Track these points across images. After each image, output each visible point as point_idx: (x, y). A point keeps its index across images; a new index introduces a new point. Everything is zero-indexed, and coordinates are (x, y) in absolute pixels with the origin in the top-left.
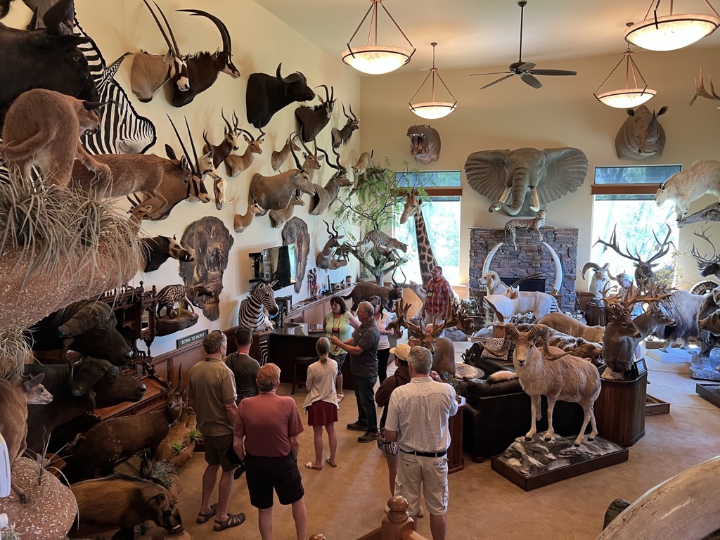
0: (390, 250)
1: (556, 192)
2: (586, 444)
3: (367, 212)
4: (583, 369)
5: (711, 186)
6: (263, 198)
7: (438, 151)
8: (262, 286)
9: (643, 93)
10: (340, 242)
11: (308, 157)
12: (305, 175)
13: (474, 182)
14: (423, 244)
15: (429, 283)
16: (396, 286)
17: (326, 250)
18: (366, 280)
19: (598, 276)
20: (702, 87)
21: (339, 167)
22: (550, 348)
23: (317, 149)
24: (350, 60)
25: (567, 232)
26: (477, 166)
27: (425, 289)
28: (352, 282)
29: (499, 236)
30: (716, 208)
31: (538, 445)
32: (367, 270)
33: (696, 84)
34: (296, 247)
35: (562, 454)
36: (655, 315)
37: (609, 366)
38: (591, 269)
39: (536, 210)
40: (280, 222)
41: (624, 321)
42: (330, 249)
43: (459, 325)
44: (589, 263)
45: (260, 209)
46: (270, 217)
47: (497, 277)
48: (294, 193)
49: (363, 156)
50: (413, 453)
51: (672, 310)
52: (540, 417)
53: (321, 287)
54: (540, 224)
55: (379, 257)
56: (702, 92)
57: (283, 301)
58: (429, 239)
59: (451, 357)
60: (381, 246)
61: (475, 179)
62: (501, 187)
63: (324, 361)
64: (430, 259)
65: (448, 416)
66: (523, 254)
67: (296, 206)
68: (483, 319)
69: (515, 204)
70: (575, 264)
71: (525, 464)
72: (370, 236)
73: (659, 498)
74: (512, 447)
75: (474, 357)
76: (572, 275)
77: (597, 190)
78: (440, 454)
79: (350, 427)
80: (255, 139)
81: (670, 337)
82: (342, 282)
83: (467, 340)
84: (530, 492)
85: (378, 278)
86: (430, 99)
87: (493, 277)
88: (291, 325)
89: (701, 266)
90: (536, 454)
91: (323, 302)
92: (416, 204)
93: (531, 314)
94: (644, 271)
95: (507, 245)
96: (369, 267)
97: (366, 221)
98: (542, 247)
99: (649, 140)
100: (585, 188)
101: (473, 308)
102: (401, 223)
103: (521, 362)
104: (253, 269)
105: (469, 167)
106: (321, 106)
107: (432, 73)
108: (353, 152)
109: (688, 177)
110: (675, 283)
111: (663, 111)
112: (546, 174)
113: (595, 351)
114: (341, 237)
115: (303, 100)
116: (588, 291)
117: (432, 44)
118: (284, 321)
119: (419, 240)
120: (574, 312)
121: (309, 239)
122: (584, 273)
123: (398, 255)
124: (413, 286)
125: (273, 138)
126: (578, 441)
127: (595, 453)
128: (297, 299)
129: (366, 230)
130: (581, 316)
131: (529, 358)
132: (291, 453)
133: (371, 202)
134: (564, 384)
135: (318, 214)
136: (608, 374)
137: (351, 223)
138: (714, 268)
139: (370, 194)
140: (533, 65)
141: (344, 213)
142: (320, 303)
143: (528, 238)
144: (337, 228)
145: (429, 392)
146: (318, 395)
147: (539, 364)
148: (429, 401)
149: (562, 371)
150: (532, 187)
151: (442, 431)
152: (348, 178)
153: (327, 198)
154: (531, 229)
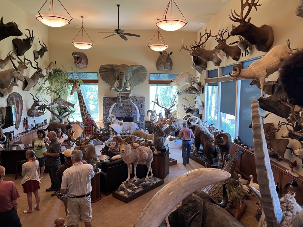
0: (66, 107)
1: (136, 83)
2: (149, 180)
3: (54, 90)
4: (147, 151)
5: (187, 81)
7: (87, 63)
9: (164, 46)
10: (40, 104)
11: (20, 63)
12: (19, 71)
13: (103, 77)
14: (82, 104)
15: (85, 121)
16: (70, 123)
17: (33, 108)
18: (55, 121)
19: (152, 115)
20: (183, 46)
21: (38, 68)
22: (134, 144)
23: (25, 59)
24: (40, 19)
25: (141, 98)
26: (104, 71)
27: (84, 124)
28: (47, 123)
29: (115, 100)
30: (189, 89)
31: (131, 184)
32: (55, 116)
33: (181, 44)
34: (16, 106)
35: (140, 186)
36: (171, 128)
37: (156, 149)
38: (150, 112)
39: (128, 89)
40: (5, 94)
41: (160, 131)
42: (35, 107)
43: (97, 138)
44: (149, 110)
47: (115, 117)
48: (13, 80)
49: (50, 63)
50: (74, 197)
51: (177, 126)
52: (131, 172)
53: (31, 126)
54: (130, 95)
55: (60, 111)
56: (183, 47)
57: (9, 134)
58: (85, 102)
59: (94, 152)
60: (62, 105)
61: (103, 76)
62: (115, 80)
64: (85, 110)
65: (90, 178)
66: (124, 107)
67: (14, 87)
68: (109, 135)
69: (120, 87)
70: (144, 110)
71: (126, 192)
72: (56, 101)
73: (158, 197)
74: (121, 186)
75: (105, 151)
76: (143, 115)
77: (151, 82)
78: (87, 195)
79: (47, 190)
81: (177, 136)
82: (42, 123)
83: (103, 144)
84: (128, 203)
85: (61, 120)
86: (82, 41)
87: (113, 117)
88: (14, 145)
89: (185, 110)
90: (130, 188)
91: (32, 133)
93: (129, 131)
94: (168, 112)
95: (118, 103)
96: (56, 115)
97: (53, 94)
98: (132, 104)
99: (167, 64)
100: (146, 81)
101: (105, 130)
102: (71, 94)
103: (123, 151)
105: (101, 71)
106: (27, 39)
107: (82, 30)
108: (45, 62)
109: (180, 78)
110: (178, 117)
111: (171, 53)
112: (132, 75)
113: (151, 143)
114: (41, 101)
115: (17, 35)
116: (149, 121)
117: (81, 17)
118: (9, 144)
119: (80, 102)
120: (144, 129)
121: (23, 103)
122: (147, 114)
123: (71, 110)
124: (78, 123)
126: (146, 180)
127: (152, 183)
128: (16, 132)
129: (54, 98)
130: (147, 130)
131: (126, 149)
132: (13, 208)
133: (56, 85)
134: (140, 158)
135: (28, 90)
136: (156, 152)
137: (46, 95)
138: (189, 110)
139: (55, 81)
140: (124, 31)
141: (42, 90)
142: (30, 134)
143: (125, 101)
144: (38, 97)
145: (81, 169)
146: (28, 177)
147: (130, 151)
148: (81, 173)
149: (139, 153)
150: (126, 80)
151: (88, 185)
152: (43, 74)
153: (32, 83)
154: (127, 97)
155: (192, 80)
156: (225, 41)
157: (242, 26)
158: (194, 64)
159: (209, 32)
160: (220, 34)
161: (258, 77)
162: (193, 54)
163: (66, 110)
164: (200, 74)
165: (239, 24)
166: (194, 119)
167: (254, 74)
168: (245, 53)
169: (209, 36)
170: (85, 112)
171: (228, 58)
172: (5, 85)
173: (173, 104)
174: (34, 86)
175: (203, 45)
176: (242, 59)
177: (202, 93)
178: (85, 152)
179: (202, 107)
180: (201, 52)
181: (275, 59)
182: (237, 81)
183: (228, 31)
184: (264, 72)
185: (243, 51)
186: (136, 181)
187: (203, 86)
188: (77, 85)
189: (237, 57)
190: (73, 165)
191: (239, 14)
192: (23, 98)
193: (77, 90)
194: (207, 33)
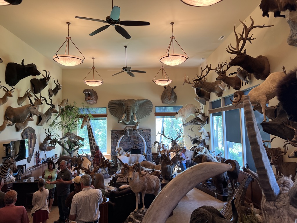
0: (76, 141)
1: (142, 115)
3: (65, 125)
4: (154, 179)
5: (192, 113)
6: (12, 117)
7: (96, 99)
8: (10, 159)
9: (168, 80)
10: (52, 138)
11: (37, 100)
12: (35, 107)
14: (91, 137)
16: (79, 156)
17: (45, 142)
18: (65, 155)
20: (186, 80)
21: (52, 105)
24: (56, 59)
25: (147, 130)
26: (112, 106)
28: (58, 157)
29: (122, 133)
30: (194, 120)
31: (139, 214)
32: (65, 151)
33: (184, 79)
34: (29, 140)
36: (178, 157)
37: (164, 178)
38: (157, 144)
39: (136, 121)
40: (21, 129)
41: (167, 159)
42: (47, 141)
43: (105, 166)
44: (156, 142)
45: (10, 122)
46: (16, 126)
47: (122, 149)
48: (28, 115)
49: (63, 101)
52: (140, 202)
53: (42, 160)
54: (137, 128)
55: (71, 144)
56: (186, 81)
57: (21, 167)
60: (72, 139)
61: (112, 111)
62: (122, 114)
63: (42, 190)
65: (99, 204)
66: (132, 140)
67: (29, 122)
68: (117, 168)
69: (128, 120)
70: (151, 142)
71: (134, 222)
72: (66, 135)
74: (129, 217)
75: (113, 183)
76: (150, 147)
77: (157, 115)
78: (96, 222)
79: (55, 222)
80: (9, 91)
82: (53, 157)
83: (110, 177)
85: (70, 154)
86: (93, 78)
87: (121, 149)
88: (26, 178)
89: (192, 140)
90: (138, 218)
91: (43, 167)
92: (87, 120)
95: (126, 136)
96: (66, 149)
97: (65, 128)
98: (139, 136)
99: (171, 97)
100: (152, 114)
101: (113, 163)
103: (131, 178)
104: (5, 152)
105: (110, 106)
106: (43, 79)
107: (93, 69)
108: (58, 99)
109: (185, 110)
111: (175, 87)
112: (138, 109)
113: (159, 173)
114: (53, 135)
115: (35, 75)
116: (156, 153)
117: (93, 58)
118: (21, 177)
119: (89, 136)
120: (152, 161)
121: (36, 137)
122: (154, 145)
123: (80, 143)
124: (87, 156)
125: (19, 91)
128: (28, 166)
129: (65, 133)
130: (154, 162)
131: (134, 176)
133: (67, 120)
134: (148, 186)
135: (41, 125)
136: (164, 182)
137: (57, 129)
138: (195, 141)
139: (66, 117)
140: (131, 68)
141: (54, 125)
142: (41, 167)
143: (133, 133)
144: (50, 132)
145: (91, 194)
146: (38, 207)
147: (138, 179)
148: (91, 197)
149: (147, 181)
150: (134, 113)
151: (96, 210)
152: (56, 110)
153: (46, 118)
154: (135, 129)
155: (196, 112)
156: (225, 73)
157: (239, 57)
158: (197, 96)
159: (209, 66)
160: (220, 66)
161: (259, 102)
162: (195, 86)
163: (76, 143)
164: (203, 105)
165: (236, 55)
166: (200, 149)
167: (254, 99)
168: (245, 82)
169: (209, 70)
170: (94, 146)
171: (229, 88)
172: (21, 119)
173: (179, 135)
174: (47, 121)
175: (204, 78)
176: (242, 89)
177: (208, 124)
178: (94, 179)
179: (208, 137)
180: (203, 85)
181: (273, 84)
182: (240, 110)
183: (227, 64)
184: (264, 98)
185: (242, 81)
186: (144, 212)
187: (208, 117)
188: (87, 119)
189: (238, 87)
190: (82, 190)
191: (235, 47)
192: (36, 133)
193: (87, 124)
194: (208, 68)
